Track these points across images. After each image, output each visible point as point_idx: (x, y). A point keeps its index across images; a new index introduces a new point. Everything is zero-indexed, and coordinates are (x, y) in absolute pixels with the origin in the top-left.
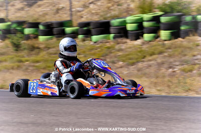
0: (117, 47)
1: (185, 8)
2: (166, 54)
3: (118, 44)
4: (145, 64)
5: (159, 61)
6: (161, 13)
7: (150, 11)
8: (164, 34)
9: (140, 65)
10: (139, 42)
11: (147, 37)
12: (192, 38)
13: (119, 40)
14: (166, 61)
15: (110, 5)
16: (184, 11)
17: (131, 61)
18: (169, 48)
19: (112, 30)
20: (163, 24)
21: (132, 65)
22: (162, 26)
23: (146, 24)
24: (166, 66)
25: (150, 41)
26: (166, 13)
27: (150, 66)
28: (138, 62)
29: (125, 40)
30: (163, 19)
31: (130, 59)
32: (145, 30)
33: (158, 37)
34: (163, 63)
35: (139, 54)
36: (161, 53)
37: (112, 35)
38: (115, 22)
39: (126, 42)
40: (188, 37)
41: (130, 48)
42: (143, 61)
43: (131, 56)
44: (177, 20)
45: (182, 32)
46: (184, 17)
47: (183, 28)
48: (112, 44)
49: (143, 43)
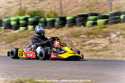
0: (5, 34)
1: (42, 14)
2: (28, 38)
3: (6, 32)
4: (16, 43)
5: (23, 41)
6: (29, 16)
7: (24, 15)
8: (30, 27)
9: (13, 43)
10: (17, 31)
11: (22, 28)
13: (7, 30)
14: (27, 41)
15: (6, 11)
16: (41, 16)
17: (9, 41)
18: (31, 35)
19: (3, 24)
20: (30, 22)
21: (9, 43)
23: (21, 22)
24: (26, 44)
25: (23, 31)
26: (32, 16)
27: (18, 44)
28: (13, 42)
29: (10, 30)
30: (30, 20)
31: (9, 40)
32: (21, 25)
33: (27, 29)
34: (25, 42)
35: (14, 38)
36: (26, 37)
37: (3, 27)
38: (5, 20)
39: (10, 31)
41: (12, 34)
42: (16, 41)
43: (10, 39)
44: (37, 20)
46: (40, 19)
48: (3, 32)
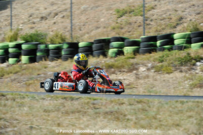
1: (42, 39)
2: (20, 73)
6: (23, 42)
7: (16, 40)
8: (24, 58)
10: (5, 65)
11: (11, 60)
12: (43, 62)
14: (17, 78)
16: (41, 41)
20: (23, 50)
22: (22, 52)
23: (11, 50)
25: (13, 64)
26: (27, 42)
32: (10, 55)
33: (19, 61)
40: (41, 62)
42: (2, 79)
44: (34, 47)
45: (37, 58)
46: (39, 45)
47: (38, 54)
49: (8, 66)
